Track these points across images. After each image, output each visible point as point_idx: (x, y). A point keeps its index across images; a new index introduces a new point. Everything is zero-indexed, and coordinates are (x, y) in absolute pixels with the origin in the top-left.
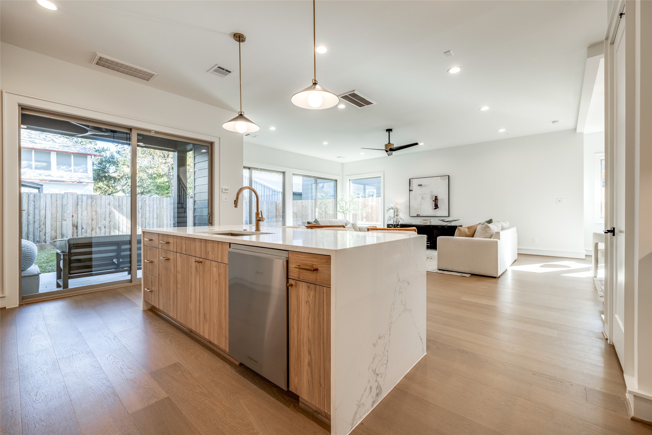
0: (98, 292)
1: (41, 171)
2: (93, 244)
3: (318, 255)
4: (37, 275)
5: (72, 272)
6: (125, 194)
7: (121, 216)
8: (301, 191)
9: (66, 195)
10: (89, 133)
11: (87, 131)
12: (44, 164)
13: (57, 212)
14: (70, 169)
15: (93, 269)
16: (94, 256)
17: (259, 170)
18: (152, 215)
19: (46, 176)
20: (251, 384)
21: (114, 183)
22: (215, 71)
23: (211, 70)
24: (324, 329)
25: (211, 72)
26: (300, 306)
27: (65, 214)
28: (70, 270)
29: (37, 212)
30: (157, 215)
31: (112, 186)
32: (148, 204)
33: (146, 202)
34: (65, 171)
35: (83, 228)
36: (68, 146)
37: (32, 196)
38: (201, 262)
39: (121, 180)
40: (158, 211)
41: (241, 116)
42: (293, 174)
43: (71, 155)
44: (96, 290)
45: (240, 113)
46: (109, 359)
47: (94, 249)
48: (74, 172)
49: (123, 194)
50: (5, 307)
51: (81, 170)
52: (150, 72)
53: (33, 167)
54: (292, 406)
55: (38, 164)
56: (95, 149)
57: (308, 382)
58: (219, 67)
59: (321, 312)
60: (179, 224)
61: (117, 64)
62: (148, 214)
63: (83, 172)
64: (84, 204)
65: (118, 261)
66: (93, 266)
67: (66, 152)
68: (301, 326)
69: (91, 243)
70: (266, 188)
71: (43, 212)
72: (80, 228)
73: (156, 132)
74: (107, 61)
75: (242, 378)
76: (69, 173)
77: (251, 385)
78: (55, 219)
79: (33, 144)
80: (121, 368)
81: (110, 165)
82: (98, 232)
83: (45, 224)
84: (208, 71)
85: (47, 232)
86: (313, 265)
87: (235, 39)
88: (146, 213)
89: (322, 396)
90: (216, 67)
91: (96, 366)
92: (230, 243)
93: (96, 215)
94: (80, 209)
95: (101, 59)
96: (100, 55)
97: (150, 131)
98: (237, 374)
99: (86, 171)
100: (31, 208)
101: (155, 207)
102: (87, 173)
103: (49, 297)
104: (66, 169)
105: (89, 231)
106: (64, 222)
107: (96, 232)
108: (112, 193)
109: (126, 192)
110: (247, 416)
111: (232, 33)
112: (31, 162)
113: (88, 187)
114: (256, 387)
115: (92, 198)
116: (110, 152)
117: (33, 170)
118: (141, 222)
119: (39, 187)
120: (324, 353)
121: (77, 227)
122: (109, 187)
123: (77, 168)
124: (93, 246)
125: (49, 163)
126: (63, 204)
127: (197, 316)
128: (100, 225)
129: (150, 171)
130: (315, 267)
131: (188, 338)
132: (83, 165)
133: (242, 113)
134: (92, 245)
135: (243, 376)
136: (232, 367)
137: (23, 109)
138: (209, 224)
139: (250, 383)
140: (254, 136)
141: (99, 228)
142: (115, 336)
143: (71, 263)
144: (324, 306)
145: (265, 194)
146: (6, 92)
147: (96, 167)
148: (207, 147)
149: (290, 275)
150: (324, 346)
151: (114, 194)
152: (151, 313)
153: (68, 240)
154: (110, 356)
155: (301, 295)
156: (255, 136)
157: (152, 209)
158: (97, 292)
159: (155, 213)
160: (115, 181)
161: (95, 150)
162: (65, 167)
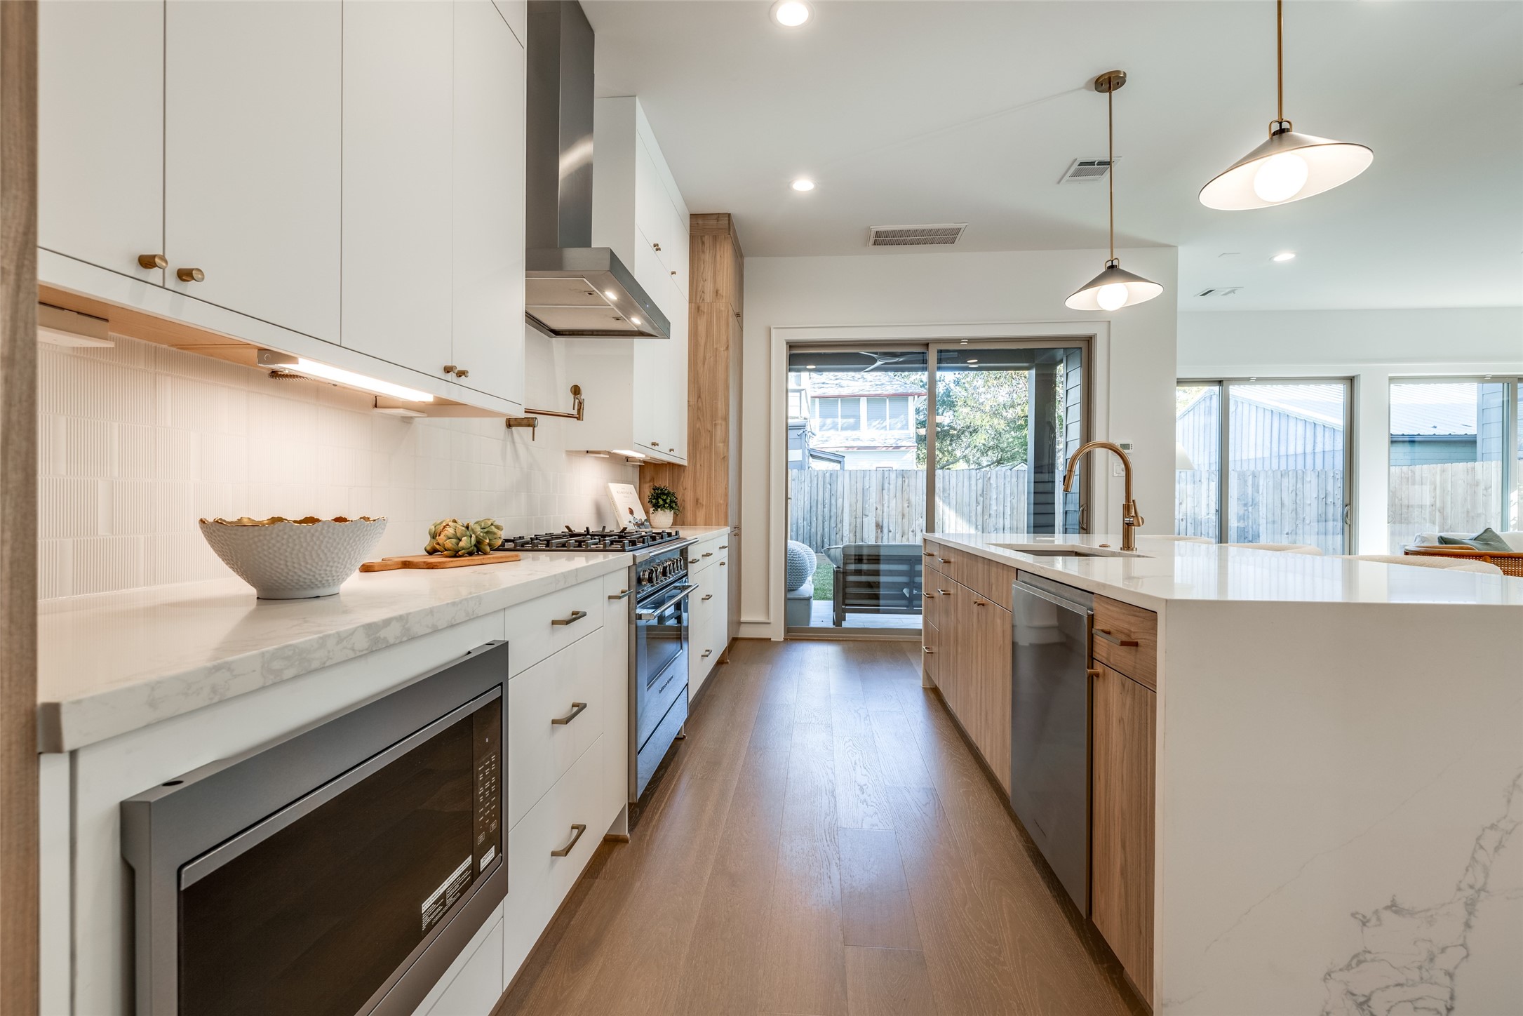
0: (875, 641)
1: (849, 433)
2: (881, 558)
3: (1138, 609)
4: (808, 599)
5: (848, 602)
6: (969, 466)
7: (947, 509)
8: (1472, 431)
9: (868, 473)
10: (878, 363)
11: (874, 361)
12: (852, 420)
13: (857, 501)
14: (884, 425)
15: (882, 602)
16: (883, 579)
17: (1252, 384)
18: (1002, 508)
19: (854, 440)
20: (1042, 883)
21: (951, 444)
22: (1076, 174)
23: (1067, 177)
24: (1147, 794)
25: (1068, 181)
26: (1111, 726)
27: (867, 506)
28: (845, 597)
29: (833, 501)
30: (1012, 509)
31: (948, 451)
32: (994, 485)
33: (991, 482)
34: (877, 428)
35: (890, 531)
36: (882, 384)
37: (828, 475)
38: (983, 605)
39: (963, 437)
40: (1015, 501)
41: (1112, 271)
42: (1392, 380)
43: (886, 400)
44: (873, 637)
45: (1109, 264)
46: (847, 745)
47: (883, 567)
48: (890, 429)
49: (965, 466)
50: (770, 639)
51: (899, 425)
52: (952, 227)
53: (840, 426)
54: (1106, 965)
55: (845, 420)
56: (922, 381)
57: (1121, 915)
58: (1081, 164)
59: (1143, 751)
60: (1037, 529)
61: (900, 233)
62: (994, 507)
63: (902, 428)
64: (892, 487)
65: (911, 592)
66: (881, 596)
67: (879, 395)
68: (1111, 776)
69: (879, 556)
70: (1319, 430)
71: (840, 501)
72: (885, 530)
73: (971, 341)
74: (887, 233)
75: (1031, 864)
76: (883, 431)
77: (1040, 884)
78: (855, 513)
79: (840, 389)
80: (855, 763)
81: (945, 409)
82: (910, 539)
83: (842, 521)
84: (1059, 182)
85: (845, 535)
86: (1130, 631)
87: (1100, 89)
88: (990, 504)
89: (1142, 960)
90: (1075, 166)
91: (829, 748)
92: (1017, 569)
93: (908, 507)
94: (886, 497)
95: (878, 234)
96: (875, 228)
97: (958, 341)
98: (1025, 854)
99: (905, 427)
100: (827, 495)
101: (1008, 492)
102: (908, 429)
103: (820, 636)
104: (878, 426)
105: (898, 536)
106: (865, 519)
107: (908, 539)
108: (948, 463)
109: (972, 462)
110: (1001, 929)
111: (1092, 79)
112: (836, 420)
113: (909, 455)
114: (1048, 892)
115: (903, 477)
116: (944, 384)
117: (839, 432)
118: (981, 523)
119: (838, 459)
120: (1146, 855)
121: (882, 528)
122: (943, 453)
123: (894, 421)
124: (881, 562)
125: (857, 417)
126: (865, 488)
127: (978, 714)
128: (914, 525)
129: (1010, 414)
130: (1134, 638)
131: (970, 757)
132: (902, 416)
133: (1115, 263)
134: (879, 560)
135: (1033, 862)
136: (1022, 836)
137: (790, 347)
138: (1081, 530)
139: (1040, 879)
140: (1228, 290)
141: (913, 531)
142: (868, 715)
143: (846, 587)
144: (1147, 738)
145: (1319, 449)
146: (774, 328)
147: (923, 416)
148: (1078, 352)
149: (1098, 651)
150: (1146, 837)
151: (950, 466)
152: (932, 696)
153: (843, 548)
154: (850, 740)
155: (1111, 701)
156: (1233, 291)
157: (1002, 496)
158: (873, 641)
159: (1008, 504)
160: (951, 440)
161: (921, 384)
162: (878, 422)
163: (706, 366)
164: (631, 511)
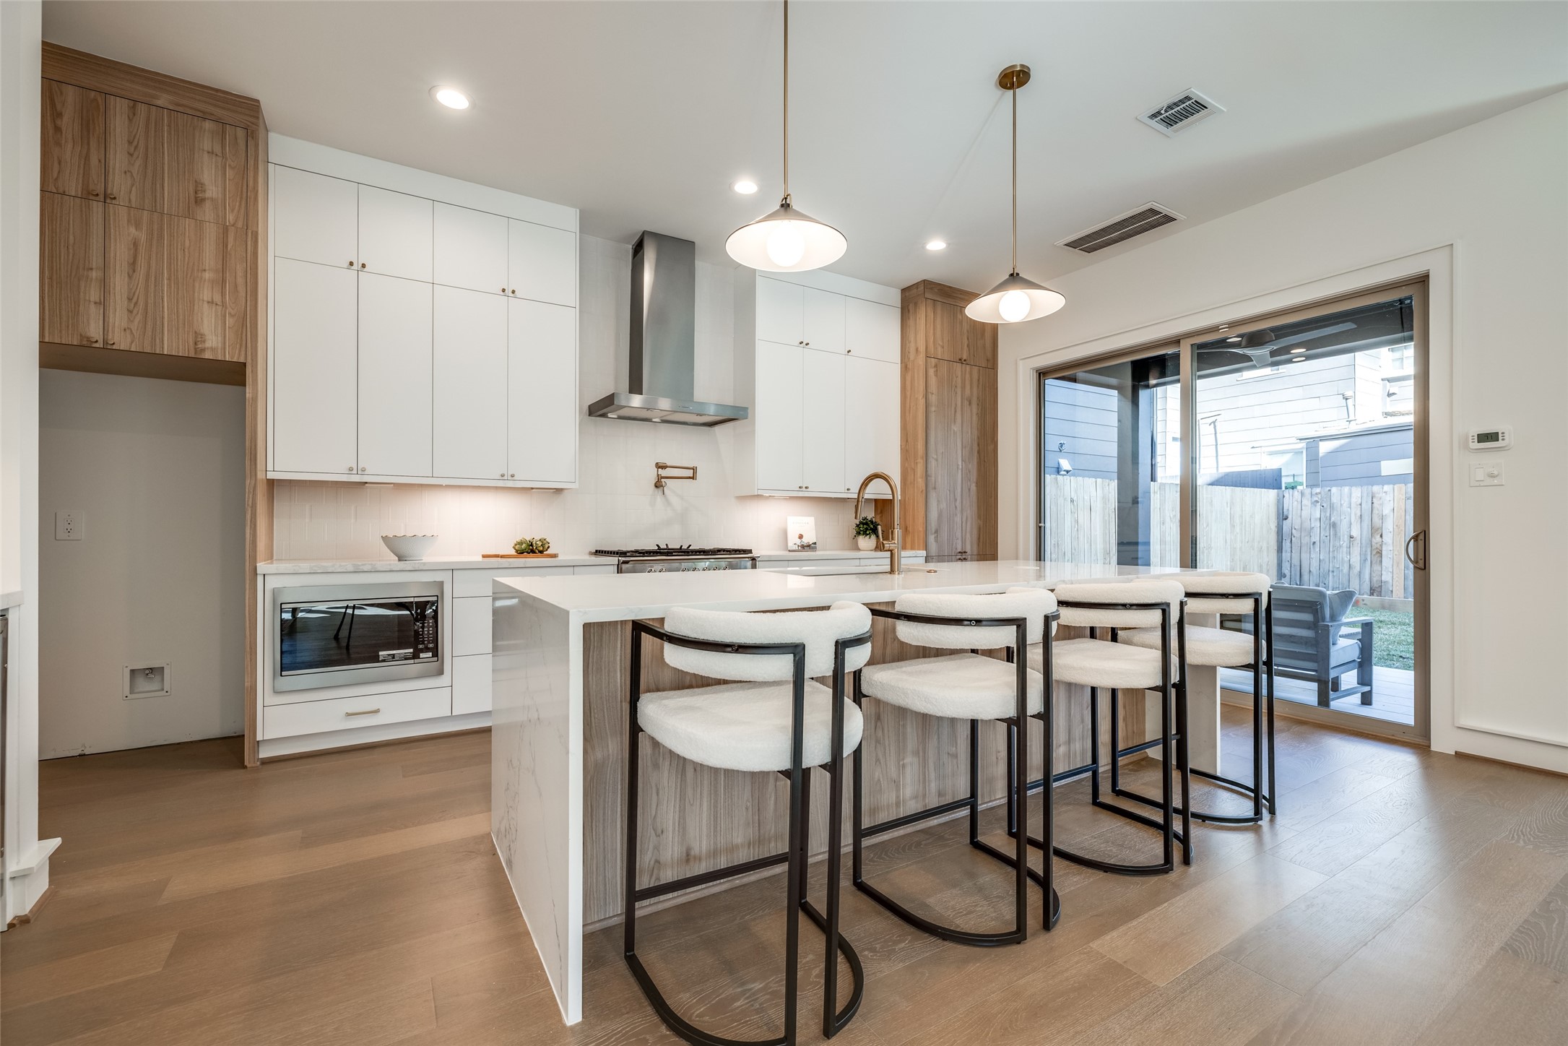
164: (801, 537)
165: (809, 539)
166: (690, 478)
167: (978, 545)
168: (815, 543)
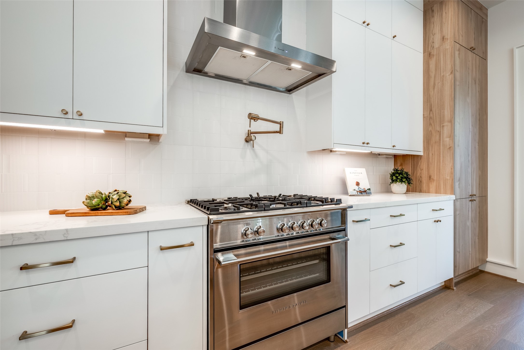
50: (516, 280)
163: (436, 90)
164: (358, 184)
165: (365, 185)
166: (277, 132)
167: (479, 190)
168: (369, 189)
